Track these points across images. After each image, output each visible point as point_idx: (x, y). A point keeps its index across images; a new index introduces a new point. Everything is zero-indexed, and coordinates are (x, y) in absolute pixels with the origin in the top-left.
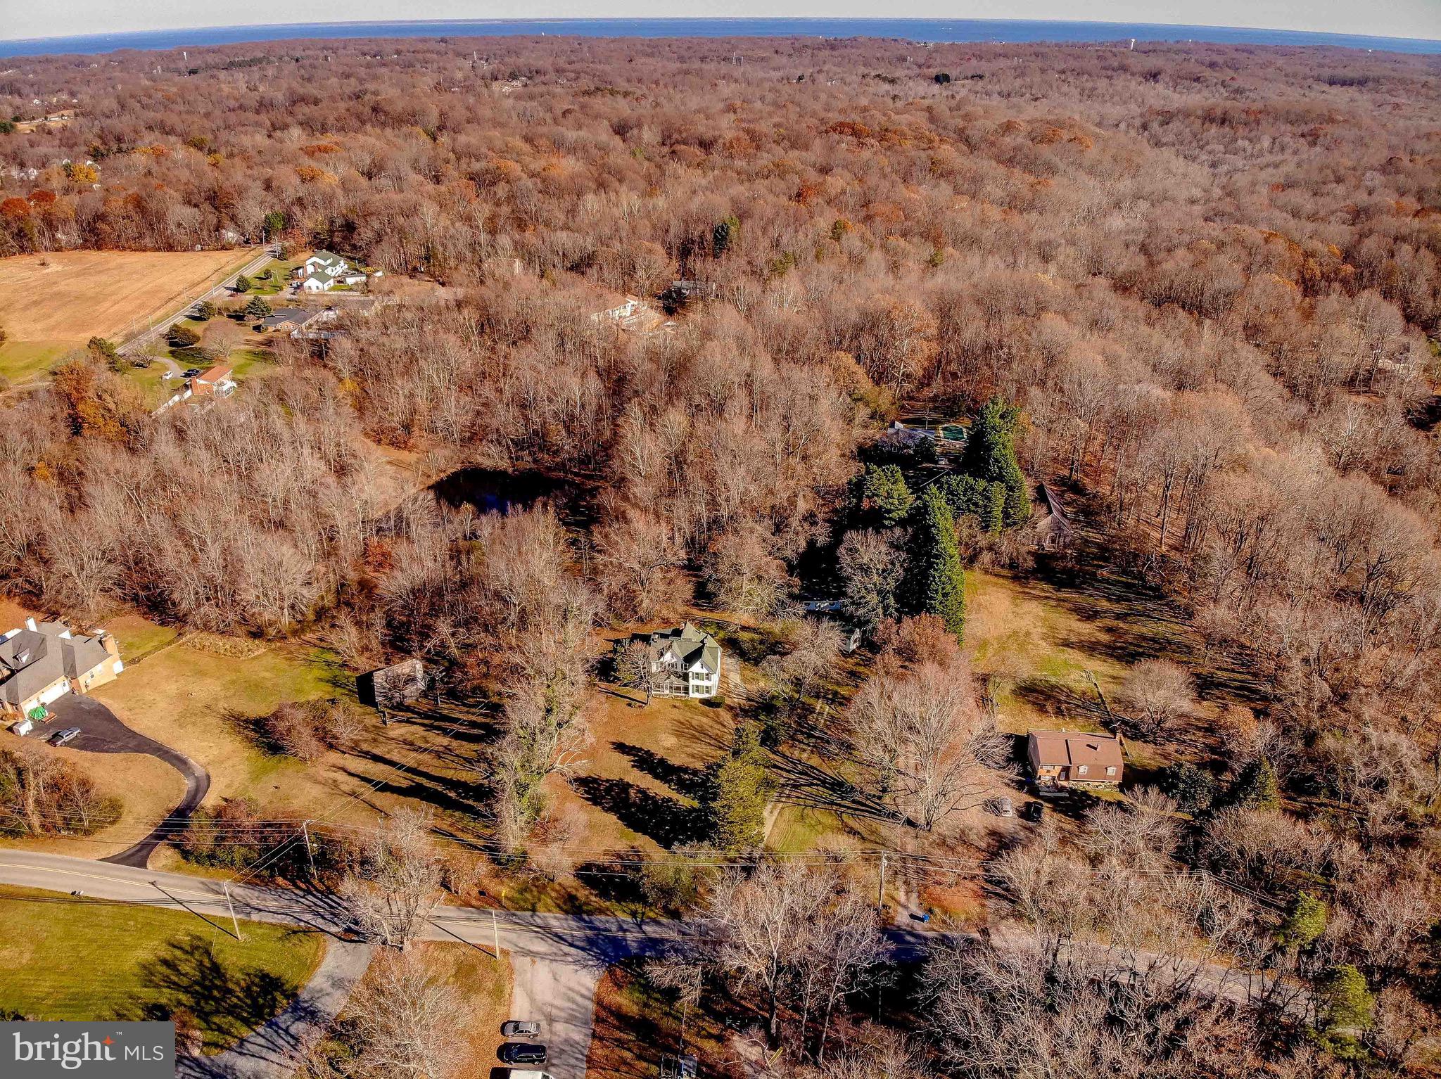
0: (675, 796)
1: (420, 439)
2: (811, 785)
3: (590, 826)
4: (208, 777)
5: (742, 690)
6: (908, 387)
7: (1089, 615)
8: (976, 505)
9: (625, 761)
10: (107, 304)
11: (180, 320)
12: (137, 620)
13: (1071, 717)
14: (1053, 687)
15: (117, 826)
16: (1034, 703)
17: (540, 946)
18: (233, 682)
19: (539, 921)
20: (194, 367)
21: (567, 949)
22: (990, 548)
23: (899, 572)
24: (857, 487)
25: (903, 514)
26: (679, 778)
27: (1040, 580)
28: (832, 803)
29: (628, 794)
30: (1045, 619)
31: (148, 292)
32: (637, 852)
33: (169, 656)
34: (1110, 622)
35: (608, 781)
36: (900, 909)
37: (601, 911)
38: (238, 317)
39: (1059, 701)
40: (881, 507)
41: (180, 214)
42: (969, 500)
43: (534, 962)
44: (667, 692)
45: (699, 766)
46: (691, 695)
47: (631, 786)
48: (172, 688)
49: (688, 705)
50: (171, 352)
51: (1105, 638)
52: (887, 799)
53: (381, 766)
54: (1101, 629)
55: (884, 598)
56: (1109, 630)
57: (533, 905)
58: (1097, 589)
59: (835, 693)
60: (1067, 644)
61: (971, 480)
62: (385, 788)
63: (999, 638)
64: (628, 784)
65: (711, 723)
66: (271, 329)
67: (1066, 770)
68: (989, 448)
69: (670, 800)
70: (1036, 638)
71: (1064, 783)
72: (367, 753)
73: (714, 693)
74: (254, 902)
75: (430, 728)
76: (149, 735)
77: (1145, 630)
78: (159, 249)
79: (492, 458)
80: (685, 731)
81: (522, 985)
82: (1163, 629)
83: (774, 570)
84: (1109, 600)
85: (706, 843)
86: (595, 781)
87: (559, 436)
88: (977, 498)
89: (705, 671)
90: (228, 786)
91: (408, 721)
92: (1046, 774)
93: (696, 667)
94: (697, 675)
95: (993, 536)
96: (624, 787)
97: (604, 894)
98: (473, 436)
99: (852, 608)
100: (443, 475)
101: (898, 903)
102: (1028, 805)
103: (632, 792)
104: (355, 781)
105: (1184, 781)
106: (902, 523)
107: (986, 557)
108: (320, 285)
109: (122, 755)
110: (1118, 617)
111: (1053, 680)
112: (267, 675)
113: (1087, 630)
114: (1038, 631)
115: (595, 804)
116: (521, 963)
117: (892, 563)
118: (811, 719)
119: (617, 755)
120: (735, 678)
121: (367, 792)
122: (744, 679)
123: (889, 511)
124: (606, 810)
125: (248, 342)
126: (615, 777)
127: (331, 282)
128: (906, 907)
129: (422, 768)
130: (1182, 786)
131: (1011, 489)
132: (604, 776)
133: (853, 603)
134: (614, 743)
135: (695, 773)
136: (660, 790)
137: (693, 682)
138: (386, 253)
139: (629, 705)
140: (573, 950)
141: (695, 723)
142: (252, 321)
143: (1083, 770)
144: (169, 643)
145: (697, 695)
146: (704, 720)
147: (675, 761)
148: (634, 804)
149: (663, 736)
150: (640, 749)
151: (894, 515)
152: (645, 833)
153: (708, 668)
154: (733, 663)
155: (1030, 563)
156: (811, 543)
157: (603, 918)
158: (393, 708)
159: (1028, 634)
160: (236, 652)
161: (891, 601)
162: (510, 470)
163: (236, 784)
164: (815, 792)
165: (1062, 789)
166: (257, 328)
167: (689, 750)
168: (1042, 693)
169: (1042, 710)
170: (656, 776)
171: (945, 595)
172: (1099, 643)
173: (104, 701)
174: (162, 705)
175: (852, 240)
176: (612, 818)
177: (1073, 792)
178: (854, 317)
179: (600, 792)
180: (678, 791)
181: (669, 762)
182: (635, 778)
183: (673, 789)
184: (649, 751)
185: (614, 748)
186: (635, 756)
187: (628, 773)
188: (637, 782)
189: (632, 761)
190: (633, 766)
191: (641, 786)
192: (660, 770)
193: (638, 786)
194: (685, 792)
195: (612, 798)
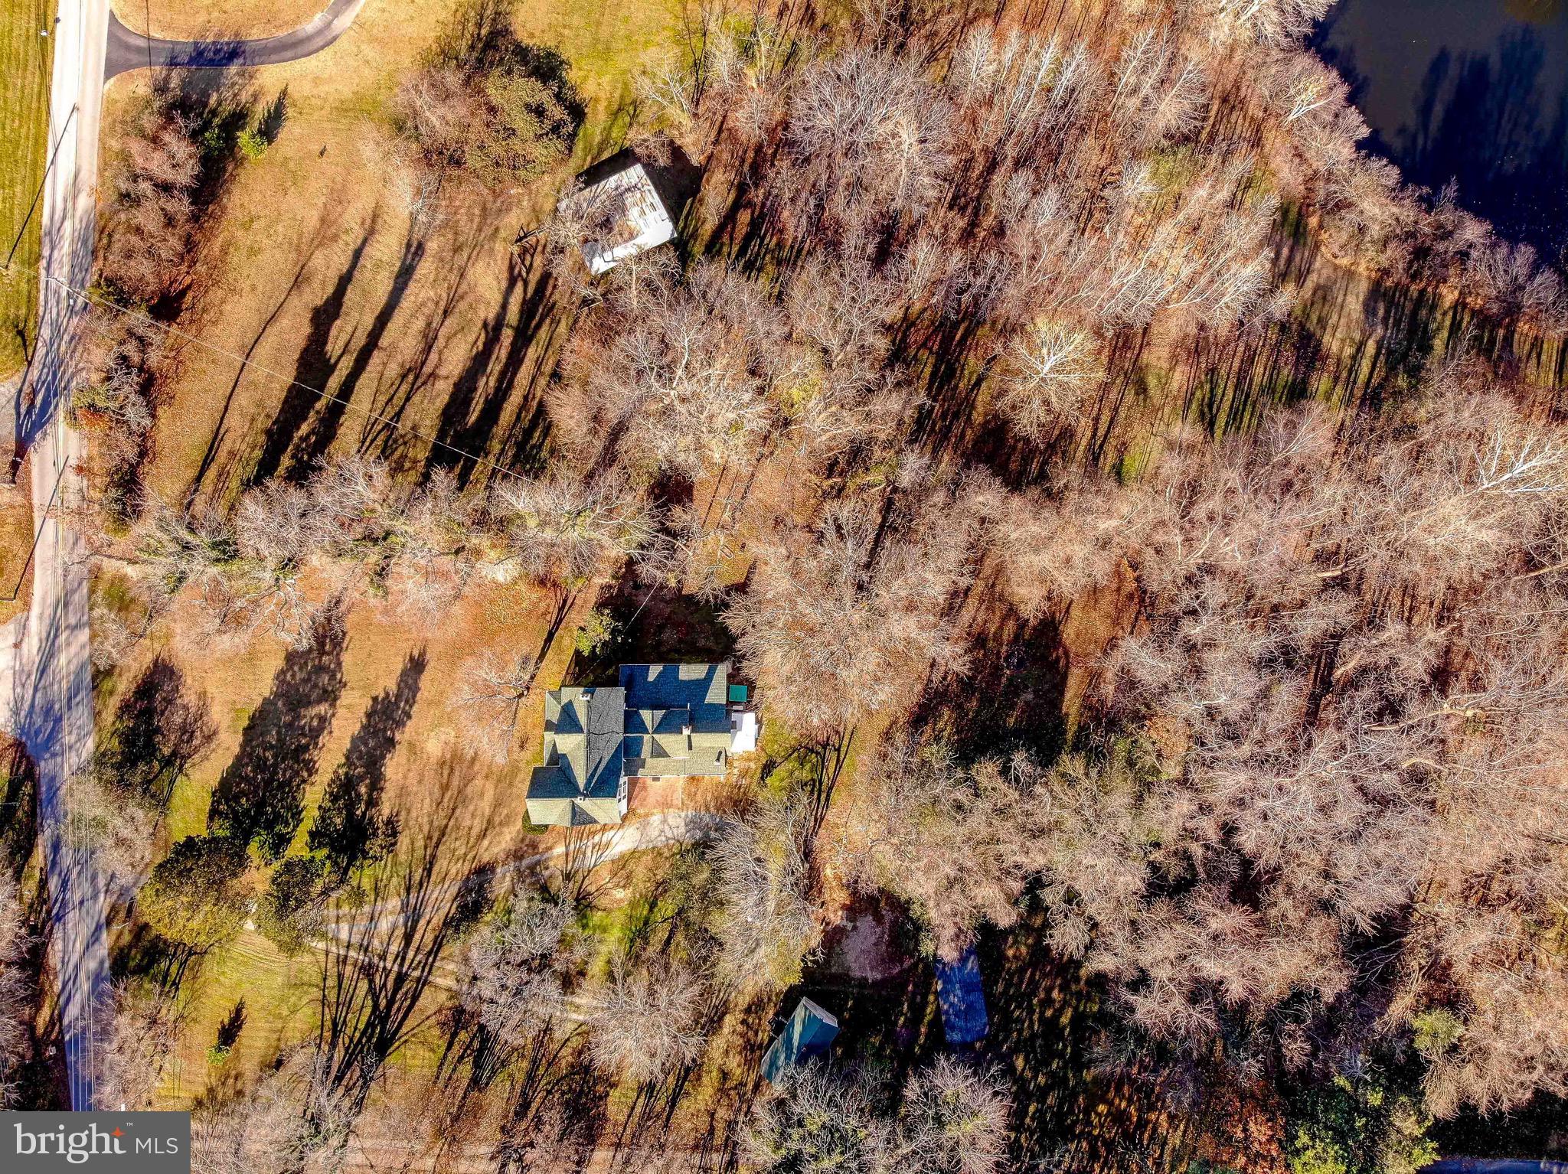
2: (373, 992)
5: (590, 860)
9: (388, 683)
26: (361, 778)
29: (319, 702)
32: (209, 738)
35: (339, 664)
37: (94, 715)
47: (333, 705)
64: (335, 699)
69: (312, 771)
103: (322, 709)
119: (398, 665)
124: (280, 675)
132: (347, 658)
134: (422, 654)
135: (372, 803)
136: (332, 753)
149: (446, 735)
150: (412, 702)
152: (243, 746)
164: (358, 1001)
167: (415, 786)
170: (354, 741)
176: (264, 689)
179: (313, 660)
180: (333, 781)
181: (389, 756)
182: (349, 707)
183: (335, 772)
184: (409, 717)
185: (412, 658)
186: (398, 696)
187: (357, 693)
188: (341, 712)
189: (387, 694)
190: (375, 699)
191: (334, 722)
192: (371, 743)
193: (333, 715)
194: (331, 794)
195: (305, 681)
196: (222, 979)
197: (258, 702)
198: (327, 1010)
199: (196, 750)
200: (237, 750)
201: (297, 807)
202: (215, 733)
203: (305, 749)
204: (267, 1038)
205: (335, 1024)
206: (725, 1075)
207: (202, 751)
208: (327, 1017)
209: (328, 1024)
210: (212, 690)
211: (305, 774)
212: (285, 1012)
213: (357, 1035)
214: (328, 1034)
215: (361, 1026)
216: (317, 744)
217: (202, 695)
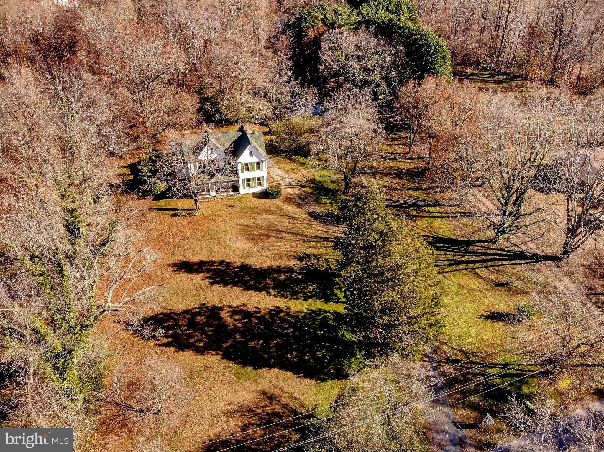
0: (282, 303)
5: (290, 180)
9: (198, 279)
26: (274, 279)
29: (220, 318)
32: (271, 398)
35: (186, 312)
44: (213, 193)
46: (242, 191)
47: (221, 309)
49: (243, 203)
59: (371, 168)
64: (215, 308)
65: (275, 216)
69: (279, 310)
73: (266, 185)
86: (168, 317)
89: (255, 160)
93: (245, 157)
94: (247, 167)
96: (212, 313)
103: (226, 315)
115: (182, 348)
119: (184, 276)
124: (200, 351)
126: (193, 304)
132: (179, 306)
134: (174, 265)
135: (290, 270)
136: (260, 301)
137: (243, 176)
139: (175, 215)
145: (250, 190)
147: (260, 263)
148: (236, 330)
149: (232, 241)
150: (213, 263)
152: (271, 367)
153: (259, 154)
161: (393, 75)
170: (247, 287)
176: (215, 361)
179: (182, 330)
180: (282, 296)
181: (254, 267)
182: (221, 297)
183: (275, 296)
184: (223, 261)
185: (177, 270)
186: (208, 271)
187: (209, 295)
188: (226, 302)
189: (207, 278)
190: (212, 284)
191: (234, 304)
192: (247, 278)
193: (230, 307)
194: (292, 295)
195: (203, 332)
196: (473, 334)
197: (226, 362)
198: (446, 270)
199: (285, 406)
200: (276, 371)
201: (310, 314)
202: (264, 393)
203: (262, 319)
204: (492, 296)
205: (451, 265)
207: (285, 400)
208: (450, 269)
209: (454, 268)
210: (221, 406)
211: (282, 314)
212: (465, 291)
213: (449, 253)
214: (462, 266)
215: (443, 253)
216: (256, 312)
217: (229, 414)
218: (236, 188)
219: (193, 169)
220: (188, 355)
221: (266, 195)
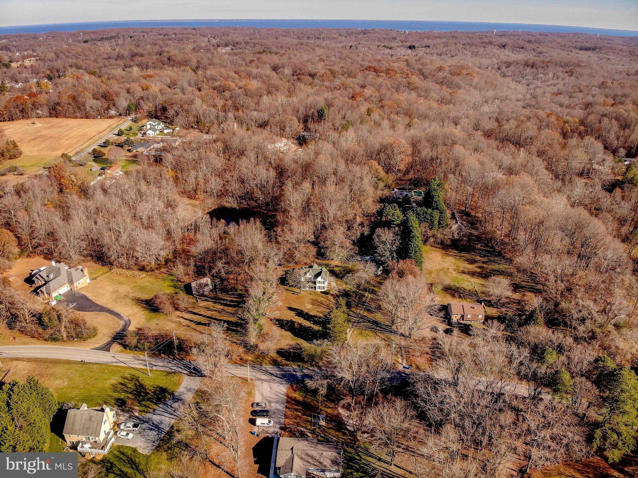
0: (312, 326)
1: (200, 195)
2: (364, 322)
3: (282, 336)
4: (130, 321)
5: (337, 288)
6: (400, 175)
7: (472, 262)
8: (428, 219)
9: (293, 313)
10: (64, 140)
11: (96, 147)
12: (92, 264)
13: (465, 299)
14: (458, 288)
15: (96, 337)
16: (450, 294)
17: (265, 377)
18: (134, 287)
19: (263, 369)
20: (104, 166)
21: (275, 378)
22: (433, 236)
23: (397, 243)
24: (380, 213)
25: (399, 222)
26: (313, 319)
27: (453, 249)
28: (373, 328)
29: (294, 325)
30: (455, 263)
31: (81, 135)
32: (298, 345)
33: (107, 277)
34: (481, 265)
36: (399, 365)
37: (287, 365)
38: (120, 146)
39: (460, 293)
40: (390, 220)
41: (91, 103)
42: (425, 217)
43: (262, 383)
44: (307, 289)
45: (321, 315)
46: (317, 290)
47: (295, 322)
48: (111, 289)
49: (316, 294)
50: (94, 160)
51: (478, 270)
52: (394, 327)
53: (197, 316)
54: (477, 267)
55: (392, 254)
56: (480, 267)
57: (261, 363)
58: (475, 252)
59: (373, 290)
60: (463, 272)
61: (426, 210)
62: (199, 324)
63: (437, 271)
65: (325, 300)
66: (135, 151)
67: (463, 316)
68: (433, 197)
69: (310, 327)
70: (451, 270)
71: (462, 322)
72: (191, 312)
73: (326, 289)
74: (154, 363)
75: (216, 303)
76: (104, 305)
77: (494, 267)
78: (82, 118)
79: (230, 203)
80: (314, 302)
81: (259, 391)
82: (501, 267)
83: (348, 244)
84: (480, 256)
85: (326, 340)
86: (281, 320)
87: (258, 194)
88: (428, 216)
89: (323, 280)
90: (138, 324)
91: (206, 300)
92: (455, 318)
93: (319, 279)
94: (320, 282)
95: (434, 231)
96: (293, 322)
97: (287, 359)
98: (222, 194)
99: (379, 258)
100: (210, 210)
101: (399, 363)
102: (448, 329)
103: (296, 324)
104: (188, 322)
105: (508, 320)
106: (398, 225)
107: (432, 240)
108: (153, 133)
109: (94, 313)
110: (484, 263)
111: (458, 285)
112: (148, 284)
113: (471, 267)
114: (452, 268)
115: (282, 328)
116: (257, 383)
117: (395, 240)
118: (364, 299)
119: (289, 311)
120: (334, 284)
121: (193, 325)
122: (337, 285)
123: (394, 221)
124: (286, 330)
125: (126, 156)
126: (289, 319)
127: (158, 132)
128: (402, 364)
129: (213, 317)
130: (507, 322)
131: (441, 213)
132: (285, 319)
133: (379, 256)
134: (287, 307)
135: (320, 318)
136: (306, 323)
137: (318, 285)
138: (180, 120)
139: (293, 294)
140: (277, 379)
141: (319, 300)
142: (126, 147)
143: (469, 316)
144: (107, 273)
145: (319, 290)
146: (322, 299)
147: (312, 313)
148: (297, 328)
149: (307, 305)
150: (299, 309)
151: (395, 223)
152: (302, 339)
153: (324, 279)
154: (333, 279)
155: (449, 242)
156: (362, 234)
157: (287, 367)
158: (199, 296)
159: (448, 269)
160: (134, 276)
161: (395, 254)
162: (238, 208)
163: (141, 323)
164: (366, 324)
165: (461, 324)
166: (129, 150)
167: (317, 310)
168: (453, 290)
169: (453, 296)
170: (305, 319)
171: (416, 252)
172: (476, 272)
173: (84, 293)
174: (108, 295)
175: (375, 116)
176: (289, 334)
177: (465, 325)
178: (377, 146)
179: (284, 324)
180: (313, 324)
181: (310, 314)
182: (297, 319)
183: (311, 323)
184: (301, 310)
185: (288, 309)
186: (296, 311)
187: (294, 318)
189: (295, 313)
190: (296, 315)
192: (306, 316)
193: (298, 322)
194: (316, 324)
195: (288, 326)
197: (291, 334)
202: (297, 343)
203: (305, 328)
206: (381, 279)
207: (301, 346)
208: (369, 330)
210: (286, 343)
216: (304, 326)
217: (287, 345)
218: (315, 288)
219: (303, 280)
220: (283, 331)
221: (324, 293)
